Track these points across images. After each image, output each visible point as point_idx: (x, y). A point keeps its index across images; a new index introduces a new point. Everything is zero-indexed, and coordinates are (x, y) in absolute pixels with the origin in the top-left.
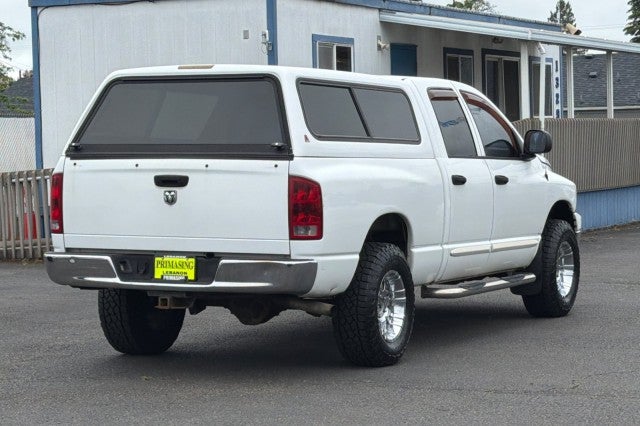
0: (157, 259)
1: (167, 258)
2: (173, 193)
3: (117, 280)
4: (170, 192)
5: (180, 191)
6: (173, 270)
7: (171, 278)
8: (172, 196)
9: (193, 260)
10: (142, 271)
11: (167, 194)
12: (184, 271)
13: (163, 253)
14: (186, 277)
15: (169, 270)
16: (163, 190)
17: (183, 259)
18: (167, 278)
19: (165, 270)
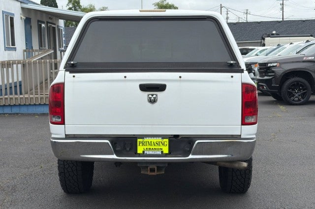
0: (139, 140)
1: (146, 140)
2: (154, 96)
3: (114, 157)
4: (152, 95)
5: (160, 95)
6: (151, 147)
7: (151, 153)
8: (155, 98)
9: (167, 140)
10: (128, 149)
11: (150, 96)
12: (159, 147)
13: (143, 137)
14: (162, 152)
15: (148, 147)
16: (146, 94)
17: (160, 140)
18: (147, 152)
19: (145, 147)
